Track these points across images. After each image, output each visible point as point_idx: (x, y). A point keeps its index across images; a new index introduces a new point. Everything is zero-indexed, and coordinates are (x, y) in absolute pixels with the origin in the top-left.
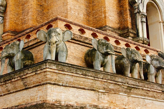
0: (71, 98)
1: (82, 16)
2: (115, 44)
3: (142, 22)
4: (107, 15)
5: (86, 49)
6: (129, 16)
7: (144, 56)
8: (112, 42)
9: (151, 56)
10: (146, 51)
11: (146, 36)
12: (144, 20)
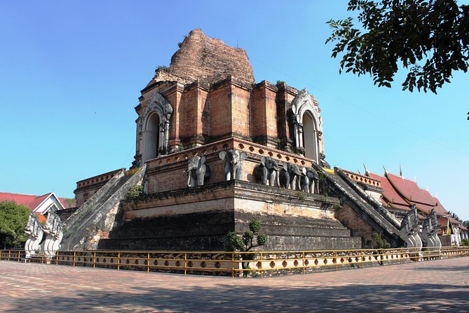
0: (250, 208)
1: (244, 125)
2: (277, 158)
3: (299, 132)
4: (267, 125)
5: (254, 165)
6: (287, 126)
7: (300, 167)
8: (275, 156)
9: (307, 169)
10: (303, 163)
11: (301, 145)
12: (301, 130)
